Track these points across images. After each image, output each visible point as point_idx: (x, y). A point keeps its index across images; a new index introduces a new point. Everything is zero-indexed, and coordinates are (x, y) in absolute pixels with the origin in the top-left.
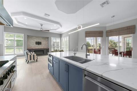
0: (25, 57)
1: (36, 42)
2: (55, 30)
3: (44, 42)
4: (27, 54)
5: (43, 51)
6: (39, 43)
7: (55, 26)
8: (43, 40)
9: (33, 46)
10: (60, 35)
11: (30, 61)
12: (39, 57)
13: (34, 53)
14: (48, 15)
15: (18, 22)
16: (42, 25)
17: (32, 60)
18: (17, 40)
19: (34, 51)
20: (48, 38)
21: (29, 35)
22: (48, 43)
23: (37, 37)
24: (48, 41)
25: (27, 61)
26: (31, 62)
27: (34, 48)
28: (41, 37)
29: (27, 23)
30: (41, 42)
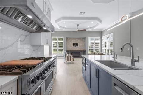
0: (64, 58)
1: (73, 44)
2: (94, 27)
3: (80, 44)
4: (66, 56)
5: (80, 53)
6: (75, 45)
7: (92, 23)
8: (80, 41)
9: (71, 47)
10: (101, 33)
11: (67, 62)
12: (75, 59)
13: (71, 54)
14: (83, 13)
15: (60, 27)
16: (78, 26)
17: (69, 61)
18: (59, 42)
19: (72, 53)
20: (84, 38)
21: (67, 37)
22: (85, 45)
23: (74, 39)
24: (85, 41)
25: (66, 62)
26: (69, 63)
27: (71, 50)
28: (78, 38)
29: (65, 26)
30: (78, 44)
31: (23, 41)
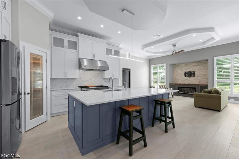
1: (185, 72)
3: (200, 71)
5: (195, 88)
6: (190, 74)
9: (181, 79)
19: (179, 87)
30: (194, 72)
31: (97, 77)
